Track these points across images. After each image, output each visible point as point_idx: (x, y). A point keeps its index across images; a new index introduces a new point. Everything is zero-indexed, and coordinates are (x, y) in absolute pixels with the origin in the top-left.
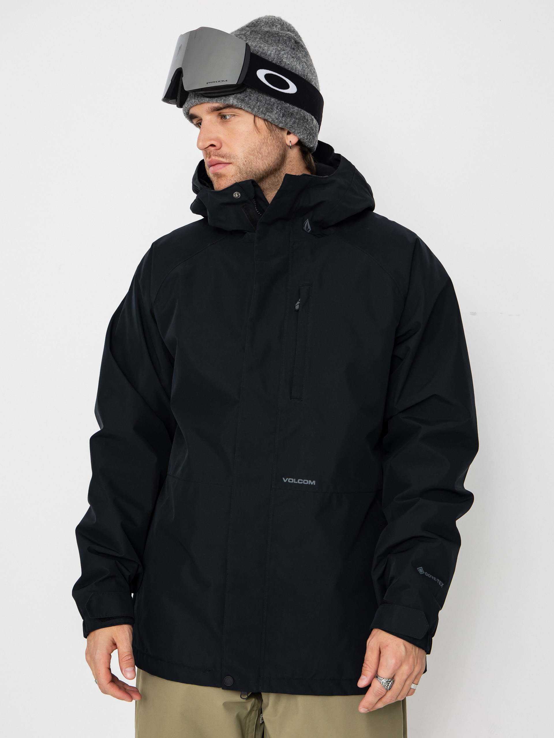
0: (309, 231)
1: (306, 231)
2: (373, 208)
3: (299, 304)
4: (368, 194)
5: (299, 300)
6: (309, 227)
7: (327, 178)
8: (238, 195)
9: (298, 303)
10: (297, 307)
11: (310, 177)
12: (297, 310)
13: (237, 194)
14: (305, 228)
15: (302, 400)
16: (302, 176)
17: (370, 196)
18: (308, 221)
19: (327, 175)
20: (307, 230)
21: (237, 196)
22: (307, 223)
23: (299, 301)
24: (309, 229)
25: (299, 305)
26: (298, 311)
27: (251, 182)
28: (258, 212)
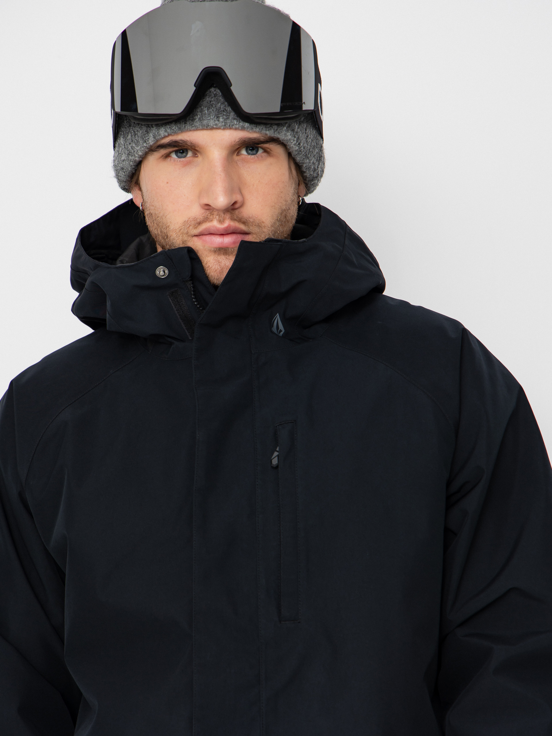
0: (282, 333)
1: (276, 334)
2: (382, 287)
3: (278, 456)
4: (373, 265)
5: (278, 449)
6: (281, 327)
7: (305, 241)
8: (164, 272)
9: (276, 454)
10: (275, 462)
11: (279, 243)
12: (275, 466)
13: (162, 270)
14: (274, 329)
15: (299, 622)
16: (267, 243)
17: (375, 267)
18: (278, 316)
19: (304, 238)
20: (277, 331)
21: (162, 273)
22: (278, 320)
23: (278, 451)
24: (281, 331)
25: (277, 458)
26: (277, 467)
27: (186, 250)
28: (197, 305)
